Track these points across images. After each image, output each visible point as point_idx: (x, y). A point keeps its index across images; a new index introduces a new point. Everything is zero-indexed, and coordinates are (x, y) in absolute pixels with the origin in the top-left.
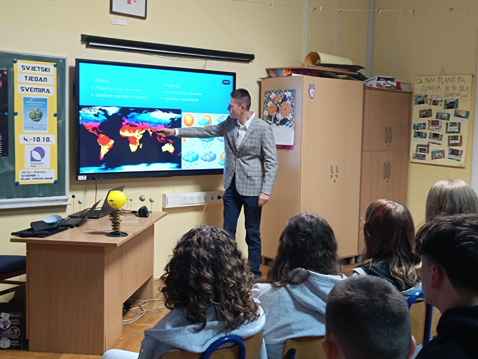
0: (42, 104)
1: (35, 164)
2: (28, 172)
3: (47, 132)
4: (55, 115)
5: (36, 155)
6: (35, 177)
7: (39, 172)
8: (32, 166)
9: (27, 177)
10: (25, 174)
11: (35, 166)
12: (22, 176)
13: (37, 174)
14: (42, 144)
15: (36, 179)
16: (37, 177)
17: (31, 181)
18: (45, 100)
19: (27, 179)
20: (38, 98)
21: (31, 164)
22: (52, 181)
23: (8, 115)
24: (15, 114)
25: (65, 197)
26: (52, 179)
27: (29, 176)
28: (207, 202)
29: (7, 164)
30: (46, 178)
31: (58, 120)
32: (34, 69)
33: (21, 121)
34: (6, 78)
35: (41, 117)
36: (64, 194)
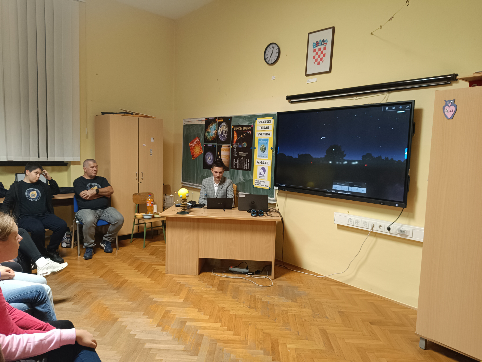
0: (266, 142)
1: (261, 177)
2: (258, 181)
3: (267, 158)
4: (272, 148)
5: (262, 172)
6: (260, 184)
7: (262, 182)
9: (257, 184)
13: (261, 183)
14: (265, 166)
15: (261, 185)
17: (259, 186)
18: (267, 140)
19: (257, 185)
20: (265, 139)
22: (268, 188)
23: (252, 149)
24: (255, 148)
25: (274, 199)
26: (268, 186)
27: (258, 183)
28: (374, 229)
29: (250, 175)
30: (265, 186)
31: (273, 151)
32: (264, 122)
33: (257, 152)
34: (252, 129)
35: (265, 150)
36: (273, 197)
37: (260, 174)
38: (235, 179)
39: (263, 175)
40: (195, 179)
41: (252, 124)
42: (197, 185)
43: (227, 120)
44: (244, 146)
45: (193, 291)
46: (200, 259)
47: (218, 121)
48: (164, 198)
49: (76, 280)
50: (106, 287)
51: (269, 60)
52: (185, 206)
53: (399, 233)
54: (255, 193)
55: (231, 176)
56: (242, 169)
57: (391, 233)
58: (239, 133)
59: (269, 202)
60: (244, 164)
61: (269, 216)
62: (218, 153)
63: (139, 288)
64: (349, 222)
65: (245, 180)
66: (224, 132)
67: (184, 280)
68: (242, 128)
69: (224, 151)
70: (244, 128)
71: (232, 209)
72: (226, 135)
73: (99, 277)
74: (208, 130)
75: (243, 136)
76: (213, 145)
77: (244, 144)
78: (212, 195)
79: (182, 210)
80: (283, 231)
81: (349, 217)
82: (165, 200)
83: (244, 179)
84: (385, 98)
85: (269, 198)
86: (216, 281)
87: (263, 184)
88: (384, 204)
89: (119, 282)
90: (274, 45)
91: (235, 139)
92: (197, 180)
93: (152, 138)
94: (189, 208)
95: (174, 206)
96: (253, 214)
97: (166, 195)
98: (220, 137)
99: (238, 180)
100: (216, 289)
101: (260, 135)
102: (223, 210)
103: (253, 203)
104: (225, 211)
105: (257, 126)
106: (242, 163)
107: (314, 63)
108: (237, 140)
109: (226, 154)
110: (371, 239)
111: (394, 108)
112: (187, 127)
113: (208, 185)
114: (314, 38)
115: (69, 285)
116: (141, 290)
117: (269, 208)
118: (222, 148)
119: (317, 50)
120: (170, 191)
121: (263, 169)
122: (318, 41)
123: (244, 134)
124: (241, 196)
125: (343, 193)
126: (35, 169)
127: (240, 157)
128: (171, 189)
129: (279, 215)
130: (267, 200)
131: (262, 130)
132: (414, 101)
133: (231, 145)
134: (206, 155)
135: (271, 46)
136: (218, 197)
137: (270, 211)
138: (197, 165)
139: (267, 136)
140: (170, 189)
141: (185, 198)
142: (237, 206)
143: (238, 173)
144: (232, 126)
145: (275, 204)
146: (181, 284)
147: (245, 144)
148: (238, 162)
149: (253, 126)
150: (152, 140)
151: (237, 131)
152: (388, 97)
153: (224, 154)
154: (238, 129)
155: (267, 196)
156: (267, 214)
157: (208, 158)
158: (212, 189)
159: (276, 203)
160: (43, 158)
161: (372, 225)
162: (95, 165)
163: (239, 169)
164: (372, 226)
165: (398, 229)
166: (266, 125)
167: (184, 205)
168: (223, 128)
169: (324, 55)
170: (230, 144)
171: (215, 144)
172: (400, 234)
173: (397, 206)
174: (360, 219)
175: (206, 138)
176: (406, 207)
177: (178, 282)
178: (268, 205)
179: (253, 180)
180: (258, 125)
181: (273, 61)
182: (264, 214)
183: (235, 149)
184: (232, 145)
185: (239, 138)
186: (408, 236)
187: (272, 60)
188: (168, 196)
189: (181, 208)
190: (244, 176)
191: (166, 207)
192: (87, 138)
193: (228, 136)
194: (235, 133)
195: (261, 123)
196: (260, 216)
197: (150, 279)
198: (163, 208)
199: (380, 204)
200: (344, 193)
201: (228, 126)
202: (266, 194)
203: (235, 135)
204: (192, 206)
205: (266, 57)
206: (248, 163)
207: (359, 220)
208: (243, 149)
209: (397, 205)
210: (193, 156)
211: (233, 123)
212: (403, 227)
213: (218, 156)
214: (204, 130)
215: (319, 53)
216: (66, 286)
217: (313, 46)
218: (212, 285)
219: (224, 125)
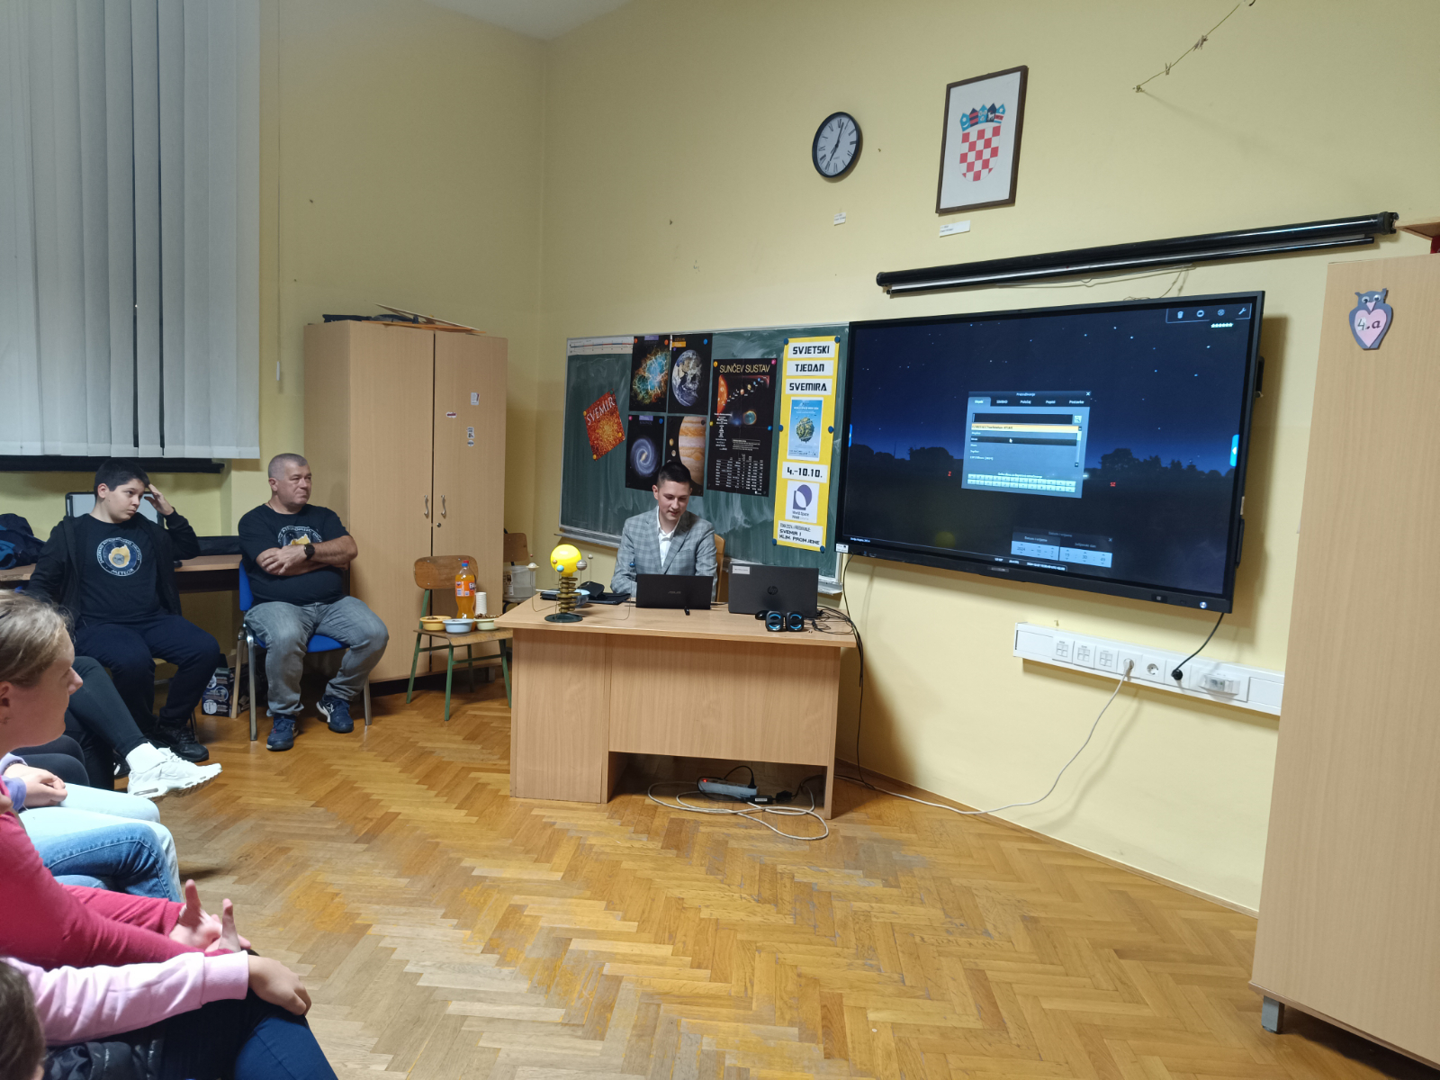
0: (815, 410)
1: (799, 513)
2: (789, 526)
3: (817, 459)
4: (831, 430)
5: (801, 500)
6: (796, 536)
7: (802, 528)
8: (794, 517)
9: (785, 534)
10: (785, 529)
11: (798, 518)
12: (781, 531)
13: (798, 531)
14: (810, 481)
15: (797, 539)
16: (798, 536)
17: (791, 543)
18: (819, 403)
19: (786, 537)
20: (811, 401)
21: (794, 512)
22: (817, 548)
23: (772, 430)
24: (781, 428)
25: (834, 580)
26: (817, 542)
27: (787, 532)
28: (1132, 675)
29: (766, 509)
30: (810, 541)
31: (835, 439)
32: (808, 350)
33: (787, 440)
34: (774, 370)
35: (811, 434)
36: (833, 575)
37: (796, 506)
38: (721, 520)
39: (804, 509)
40: (601, 518)
41: (774, 356)
42: (607, 535)
43: (700, 343)
44: (749, 421)
45: (591, 849)
46: (612, 754)
47: (672, 345)
48: (507, 572)
49: (243, 813)
50: (333, 833)
51: (828, 164)
52: (571, 598)
53: (1207, 687)
54: (779, 563)
55: (708, 511)
56: (742, 491)
57: (1182, 688)
58: (734, 382)
59: (821, 589)
60: (746, 476)
61: (820, 630)
62: (671, 442)
63: (432, 837)
64: (1060, 652)
65: (749, 523)
66: (689, 377)
67: (566, 818)
68: (745, 368)
69: (686, 435)
70: (749, 369)
71: (709, 608)
72: (696, 386)
73: (313, 802)
74: (641, 372)
75: (746, 391)
76: (654, 417)
77: (748, 416)
78: (653, 566)
79: (562, 608)
80: (861, 676)
81: (1057, 638)
82: (509, 580)
83: (746, 521)
84: (1174, 283)
85: (820, 577)
86: (660, 822)
87: (802, 537)
88: (1164, 601)
89: (371, 820)
90: (845, 120)
91: (722, 401)
92: (605, 522)
93: (474, 395)
94: (583, 602)
95: (538, 596)
96: (773, 624)
97: (513, 564)
98: (676, 393)
99: (729, 523)
100: (660, 845)
101: (797, 389)
102: (683, 611)
103: (772, 592)
104: (688, 614)
105: (789, 362)
106: (741, 473)
107: (964, 175)
108: (727, 403)
109: (693, 445)
110: (1125, 705)
111: (1201, 313)
112: (578, 364)
113: (640, 535)
114: (966, 100)
115: (223, 827)
116: (438, 844)
117: (819, 608)
118: (683, 426)
119: (973, 137)
120: (527, 553)
121: (805, 491)
122: (978, 109)
123: (749, 387)
124: (736, 570)
125: (1043, 566)
126: (124, 481)
127: (736, 455)
128: (530, 548)
129: (849, 629)
130: (816, 582)
131: (803, 373)
132: (1263, 293)
133: (709, 417)
134: (634, 447)
135: (835, 123)
136: (670, 573)
137: (824, 615)
138: (606, 477)
139: (817, 392)
140: (525, 546)
141: (571, 574)
142: (724, 599)
143: (728, 503)
144: (715, 361)
145: (837, 597)
146: (556, 827)
147: (751, 416)
148: (729, 470)
149: (776, 364)
150: (474, 401)
151: (728, 377)
152: (1184, 282)
153: (688, 445)
154: (730, 369)
155: (815, 573)
156: (814, 625)
157: (640, 457)
158: (654, 547)
159: (840, 594)
160: (148, 450)
161: (1128, 661)
162: (305, 471)
163: (733, 490)
164: (1128, 666)
165: (1205, 676)
166: (815, 358)
167: (567, 593)
168: (687, 368)
169: (995, 152)
170: (707, 414)
171: (662, 414)
172: (1209, 691)
173: (1202, 607)
174: (1091, 646)
175: (636, 395)
176: (1230, 612)
177: (546, 823)
178: (819, 598)
179: (773, 522)
180: (791, 359)
181: (841, 168)
182: (805, 626)
183: (722, 431)
184: (714, 418)
185: (733, 396)
186: (1236, 697)
187: (836, 166)
188: (518, 568)
189: (559, 602)
190: (747, 511)
191: (511, 600)
192: (281, 389)
193: (702, 391)
194: (722, 382)
195: (801, 352)
196: (793, 631)
197: (463, 812)
198: (504, 601)
199: (1154, 600)
200: (1046, 566)
201: (702, 362)
202: (811, 565)
203: (722, 389)
204: (591, 597)
205: (820, 154)
206: (759, 471)
207: (1088, 648)
208: (745, 432)
209: (1203, 605)
210: (595, 450)
211: (717, 354)
212: (1220, 671)
213: (669, 449)
214: (629, 373)
215: (980, 145)
216: (215, 827)
217: (962, 124)
218: (649, 832)
219: (690, 359)
